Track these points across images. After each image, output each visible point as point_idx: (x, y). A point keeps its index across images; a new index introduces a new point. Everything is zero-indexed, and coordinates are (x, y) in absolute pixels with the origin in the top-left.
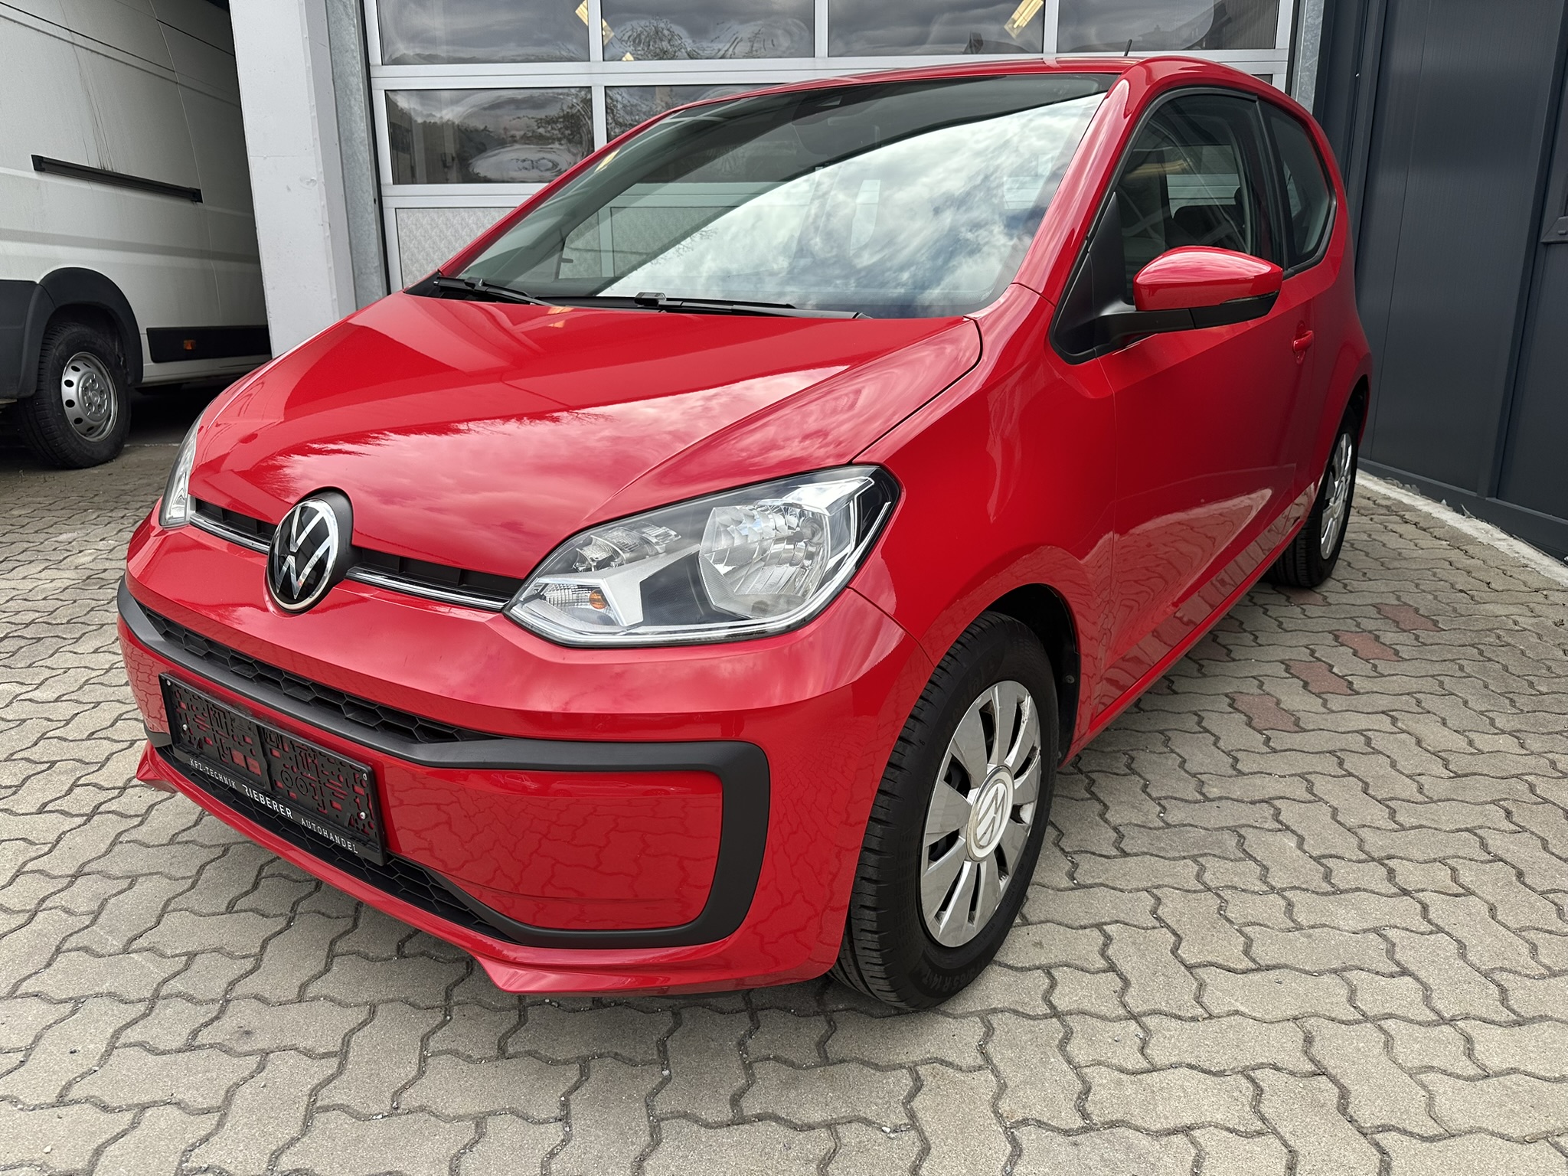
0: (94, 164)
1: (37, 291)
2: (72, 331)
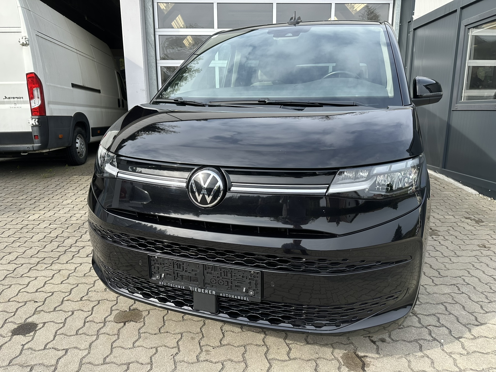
0: (82, 85)
1: (73, 118)
2: (78, 129)
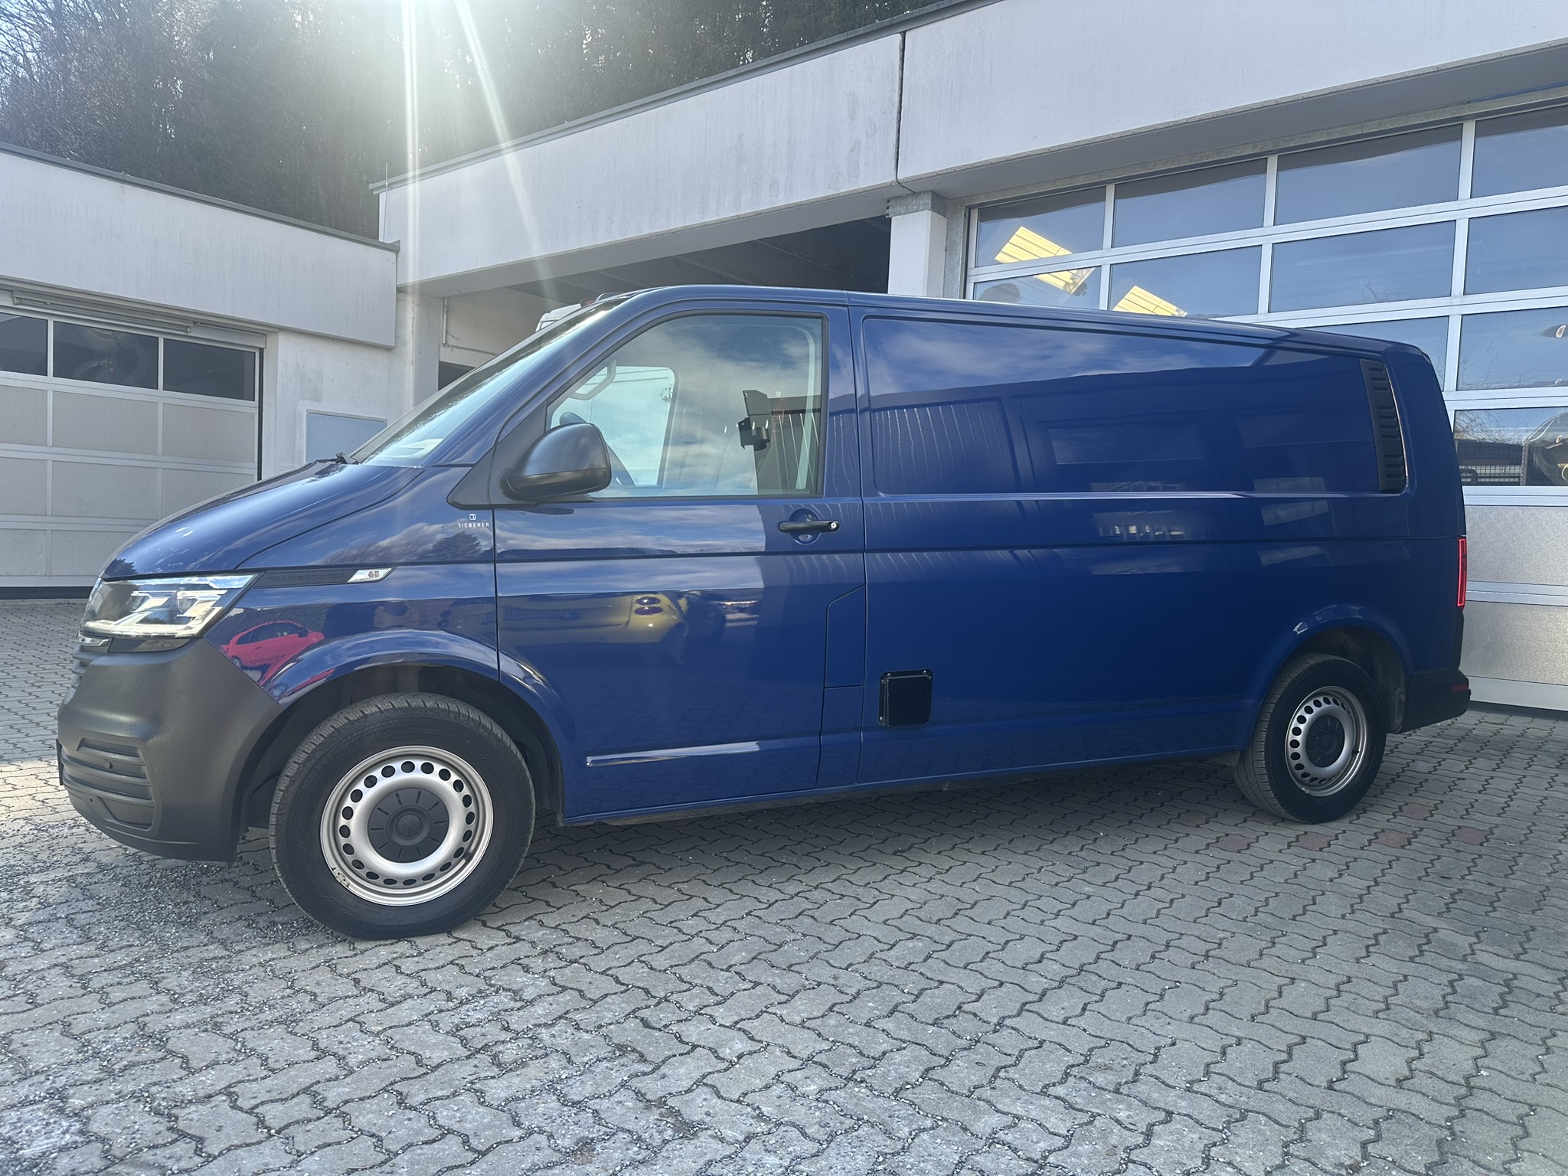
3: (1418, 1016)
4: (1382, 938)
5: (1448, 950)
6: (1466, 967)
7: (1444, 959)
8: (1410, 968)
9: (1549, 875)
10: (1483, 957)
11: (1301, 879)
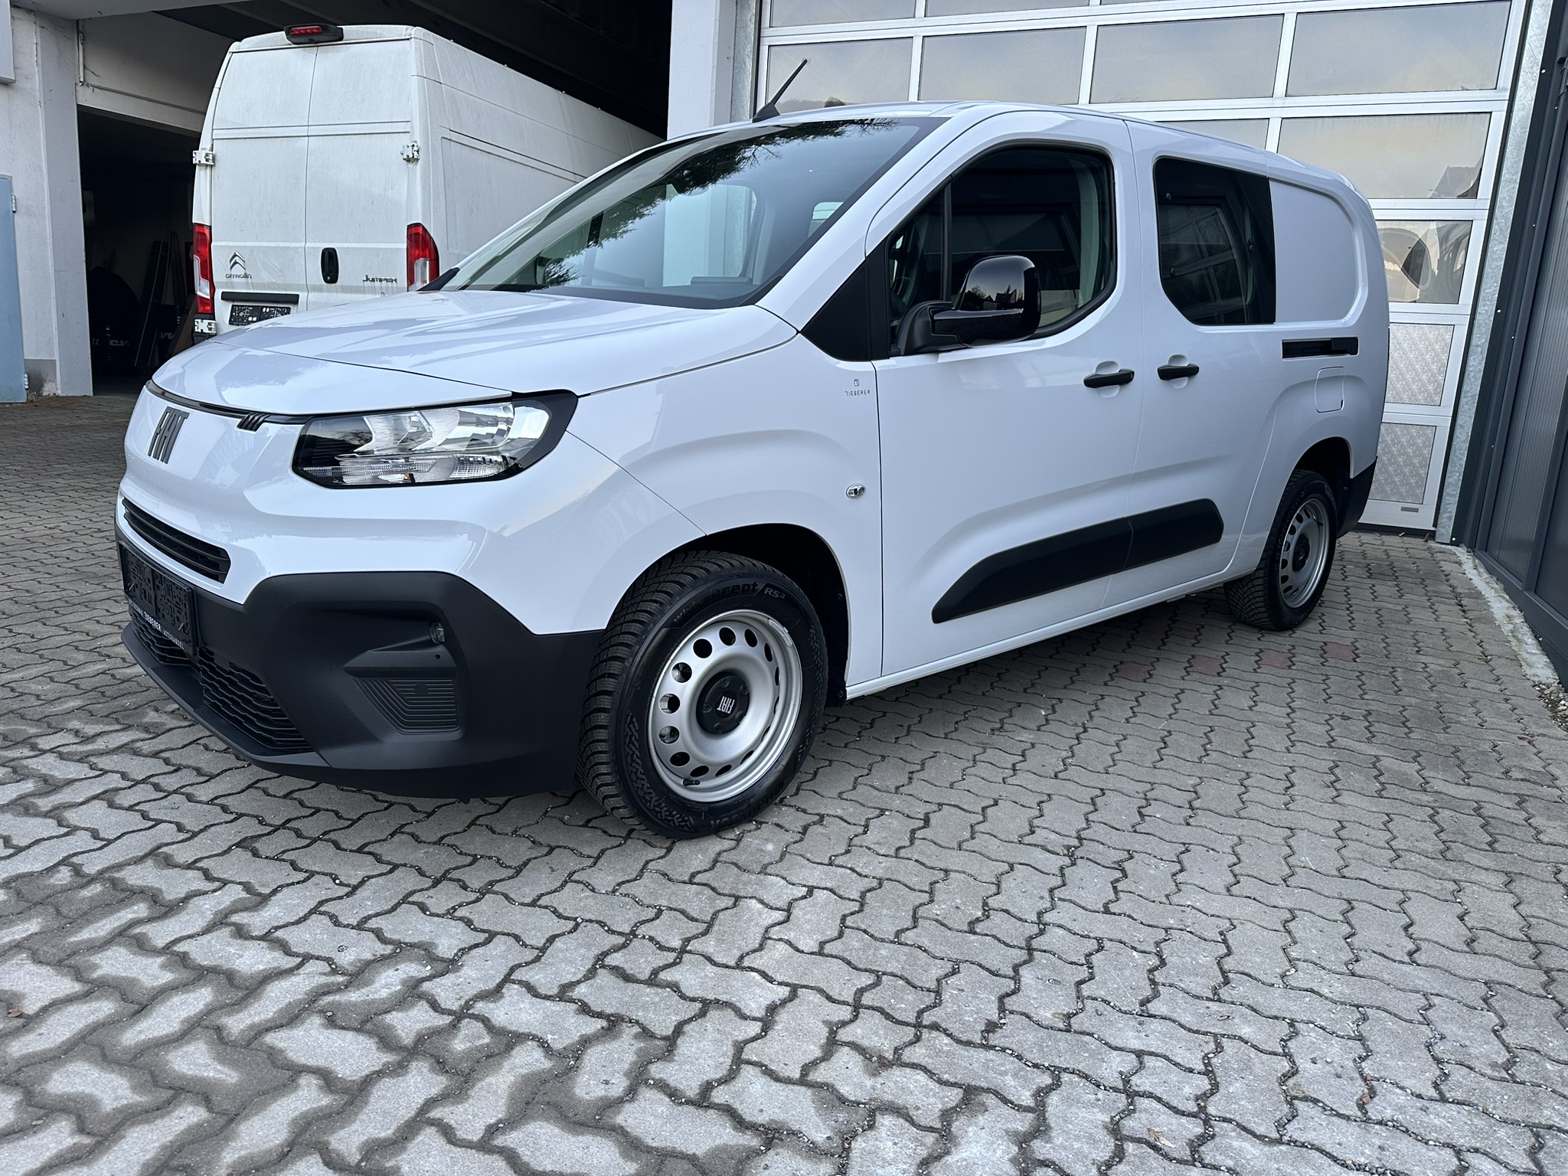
3: (1433, 862)
4: (1337, 771)
5: (1403, 783)
6: (1431, 799)
7: (1408, 792)
8: (1385, 805)
9: (1431, 688)
10: (1437, 785)
11: (1222, 710)
